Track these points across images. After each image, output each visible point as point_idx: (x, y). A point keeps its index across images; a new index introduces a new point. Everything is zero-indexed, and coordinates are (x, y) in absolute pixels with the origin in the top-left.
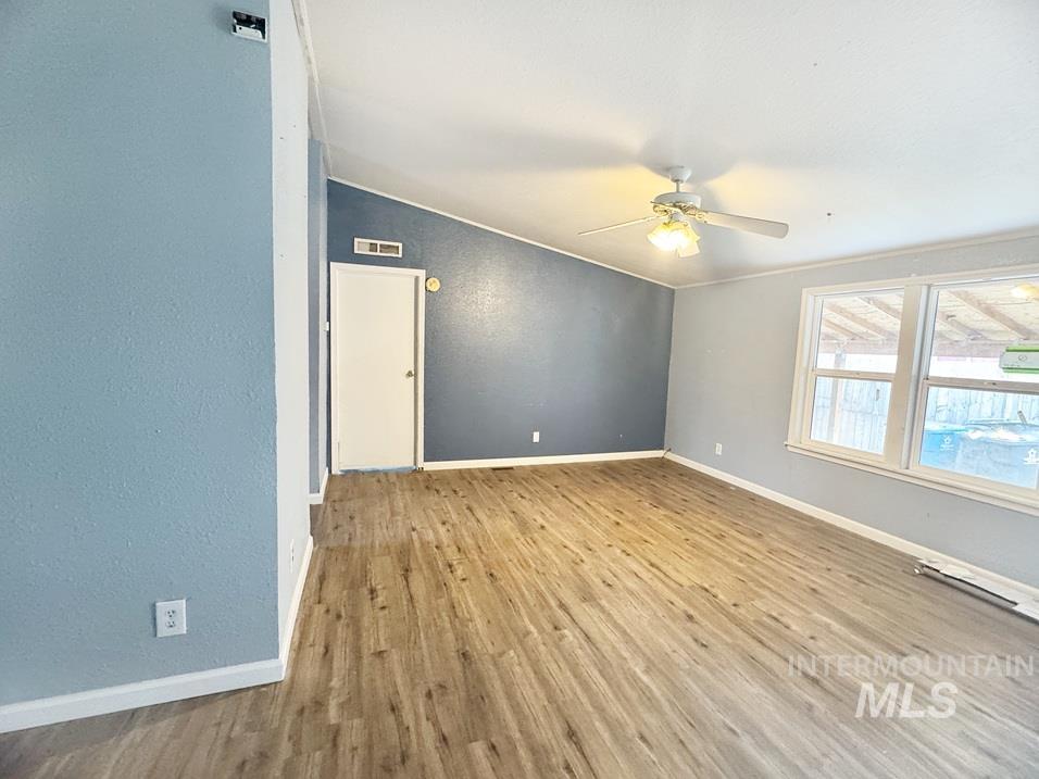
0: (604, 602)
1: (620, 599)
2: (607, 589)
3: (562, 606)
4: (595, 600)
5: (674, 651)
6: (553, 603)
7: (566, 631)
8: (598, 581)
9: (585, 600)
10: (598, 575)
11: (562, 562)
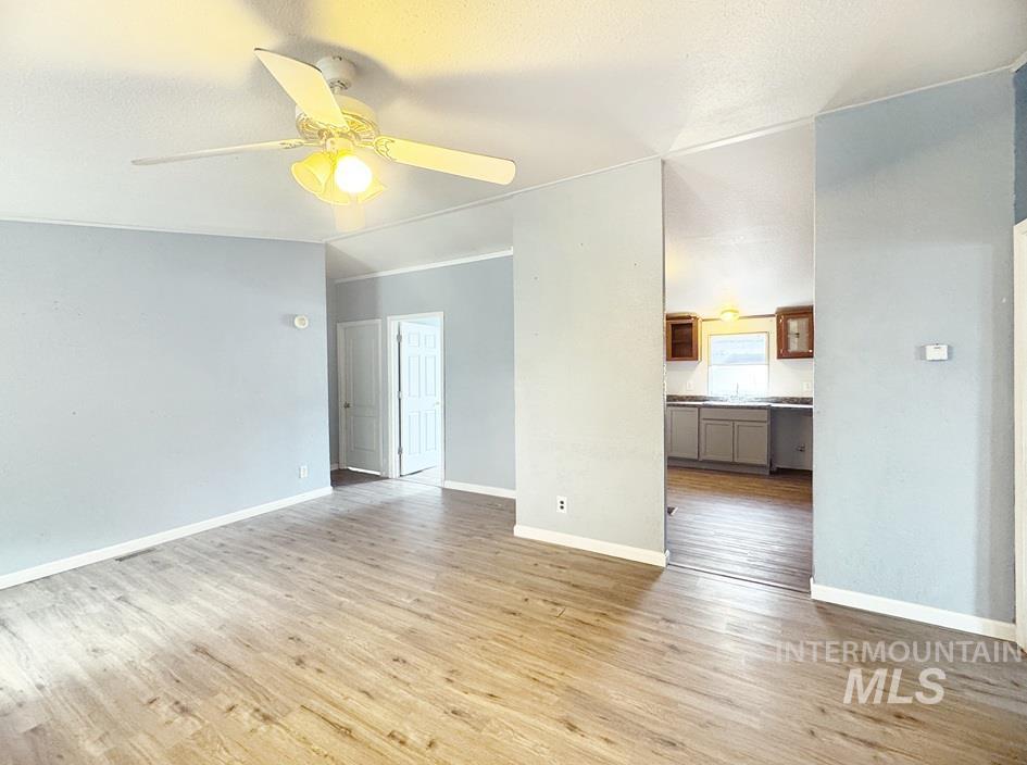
0: (392, 637)
1: (379, 648)
2: (397, 653)
3: (428, 617)
4: (402, 635)
5: (320, 623)
6: (435, 615)
7: (409, 601)
8: (412, 659)
9: (412, 631)
10: (416, 668)
11: (471, 666)
